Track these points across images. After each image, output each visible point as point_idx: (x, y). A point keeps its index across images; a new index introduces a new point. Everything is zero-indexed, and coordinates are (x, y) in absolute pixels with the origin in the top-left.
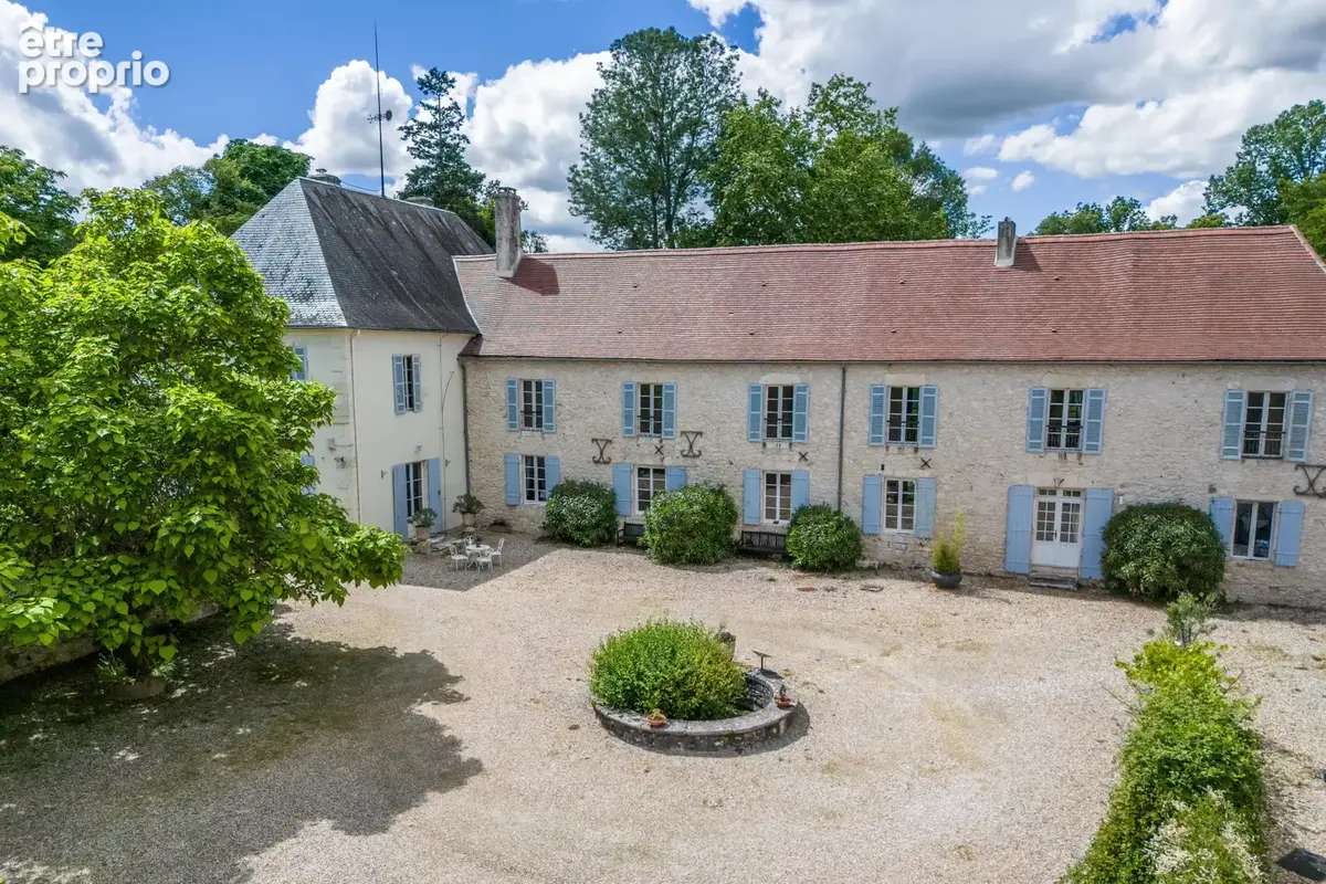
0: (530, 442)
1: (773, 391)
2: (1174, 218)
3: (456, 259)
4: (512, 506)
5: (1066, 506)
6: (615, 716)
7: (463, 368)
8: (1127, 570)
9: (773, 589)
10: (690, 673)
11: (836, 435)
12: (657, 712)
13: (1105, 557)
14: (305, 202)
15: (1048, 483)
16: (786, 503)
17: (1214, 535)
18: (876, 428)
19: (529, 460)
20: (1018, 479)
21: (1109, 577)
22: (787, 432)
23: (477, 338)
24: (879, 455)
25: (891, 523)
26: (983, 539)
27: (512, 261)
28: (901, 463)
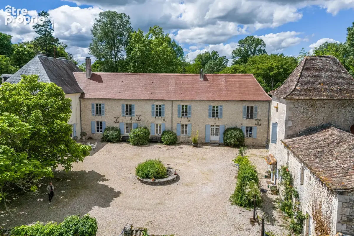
0: (99, 118)
1: (157, 106)
2: (225, 56)
3: (74, 73)
4: (93, 134)
5: (216, 129)
6: (144, 180)
7: (80, 101)
8: (228, 141)
9: (161, 149)
10: (158, 170)
11: (171, 115)
12: (153, 178)
13: (224, 138)
14: (40, 62)
15: (213, 124)
16: (160, 130)
17: (243, 133)
18: (179, 114)
19: (98, 122)
20: (207, 123)
21: (225, 142)
22: (160, 115)
23: (83, 94)
24: (180, 119)
25: (183, 133)
26: (201, 136)
27: (90, 74)
28: (184, 121)
